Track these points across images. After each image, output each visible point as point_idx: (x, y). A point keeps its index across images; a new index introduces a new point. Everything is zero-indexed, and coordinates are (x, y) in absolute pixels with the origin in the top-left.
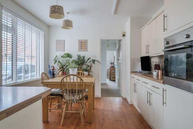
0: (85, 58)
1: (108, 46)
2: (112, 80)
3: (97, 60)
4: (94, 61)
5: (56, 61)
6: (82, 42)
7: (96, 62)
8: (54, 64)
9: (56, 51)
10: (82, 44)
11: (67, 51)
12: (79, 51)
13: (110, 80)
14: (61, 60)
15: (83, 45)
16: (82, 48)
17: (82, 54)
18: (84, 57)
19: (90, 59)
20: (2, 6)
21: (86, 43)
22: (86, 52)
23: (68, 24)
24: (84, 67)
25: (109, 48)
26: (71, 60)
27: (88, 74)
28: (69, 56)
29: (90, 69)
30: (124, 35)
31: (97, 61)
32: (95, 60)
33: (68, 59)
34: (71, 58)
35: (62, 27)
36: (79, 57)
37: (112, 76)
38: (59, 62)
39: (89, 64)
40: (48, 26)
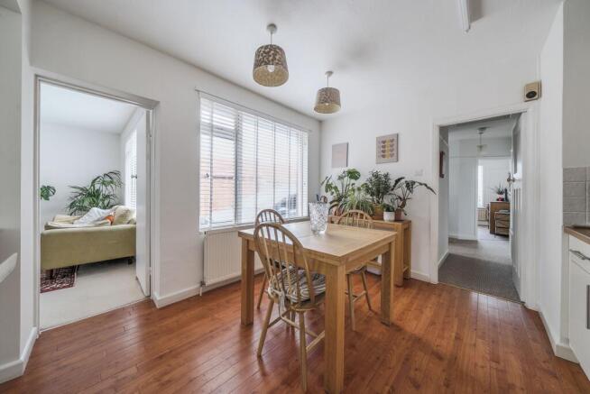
0: (390, 177)
1: (481, 147)
2: (498, 235)
3: (423, 182)
4: (410, 185)
5: (329, 187)
6: (384, 142)
7: (417, 189)
9: (332, 167)
10: (384, 147)
11: (351, 167)
12: (377, 163)
13: (492, 232)
15: (388, 147)
16: (384, 156)
17: (383, 169)
18: (386, 176)
19: (403, 181)
20: (198, 91)
21: (395, 143)
22: (395, 164)
24: (387, 200)
25: (483, 153)
26: (359, 183)
27: (393, 218)
28: (353, 175)
29: (404, 205)
30: (531, 95)
31: (421, 184)
32: (413, 183)
33: (353, 181)
34: (356, 178)
36: (376, 176)
37: (497, 224)
39: (399, 192)
40: (320, 122)
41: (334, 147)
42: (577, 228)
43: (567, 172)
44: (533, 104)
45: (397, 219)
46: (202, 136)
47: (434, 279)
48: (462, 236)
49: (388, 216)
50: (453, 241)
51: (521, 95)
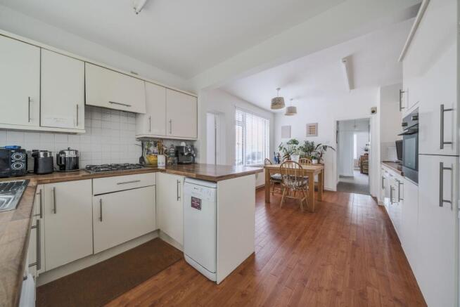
0: (314, 144)
1: (355, 126)
2: (364, 173)
3: (330, 146)
4: (325, 148)
5: (281, 148)
6: (310, 127)
7: (328, 149)
8: (280, 150)
9: (281, 138)
10: (310, 129)
11: (293, 138)
12: (307, 136)
13: (362, 172)
14: (287, 147)
16: (310, 133)
17: (310, 139)
18: (312, 143)
19: (320, 146)
21: (316, 127)
23: (291, 111)
24: (313, 154)
25: (356, 129)
26: (297, 146)
27: (317, 162)
28: (295, 142)
29: (321, 156)
30: (373, 112)
32: (326, 146)
33: (294, 145)
34: (297, 144)
35: (286, 115)
36: (307, 143)
37: (364, 167)
38: (285, 149)
39: (319, 151)
40: (274, 114)
41: (283, 128)
42: (384, 162)
43: (381, 144)
44: (374, 115)
45: (319, 163)
46: (237, 127)
47: (335, 190)
48: (345, 174)
49: (314, 161)
50: (341, 177)
51: (370, 111)
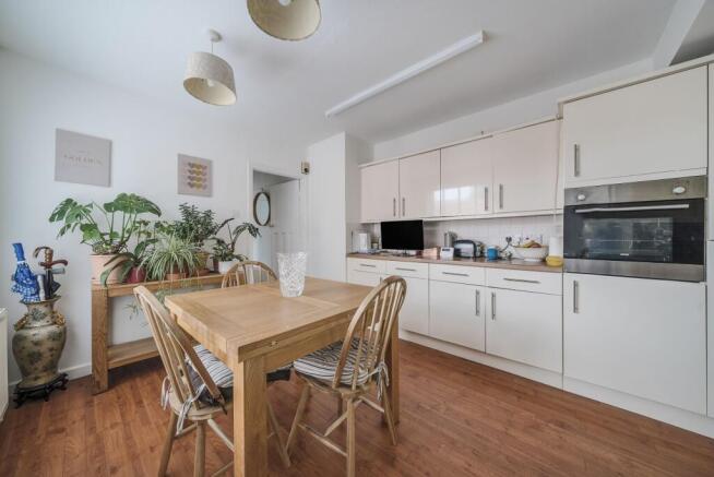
0: (214, 216)
8: (52, 219)
9: (56, 179)
11: (125, 189)
15: (196, 174)
22: (207, 199)
30: (306, 171)
41: (63, 136)
49: (227, 267)
